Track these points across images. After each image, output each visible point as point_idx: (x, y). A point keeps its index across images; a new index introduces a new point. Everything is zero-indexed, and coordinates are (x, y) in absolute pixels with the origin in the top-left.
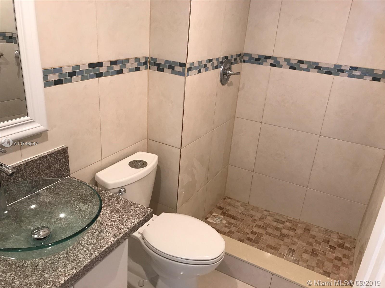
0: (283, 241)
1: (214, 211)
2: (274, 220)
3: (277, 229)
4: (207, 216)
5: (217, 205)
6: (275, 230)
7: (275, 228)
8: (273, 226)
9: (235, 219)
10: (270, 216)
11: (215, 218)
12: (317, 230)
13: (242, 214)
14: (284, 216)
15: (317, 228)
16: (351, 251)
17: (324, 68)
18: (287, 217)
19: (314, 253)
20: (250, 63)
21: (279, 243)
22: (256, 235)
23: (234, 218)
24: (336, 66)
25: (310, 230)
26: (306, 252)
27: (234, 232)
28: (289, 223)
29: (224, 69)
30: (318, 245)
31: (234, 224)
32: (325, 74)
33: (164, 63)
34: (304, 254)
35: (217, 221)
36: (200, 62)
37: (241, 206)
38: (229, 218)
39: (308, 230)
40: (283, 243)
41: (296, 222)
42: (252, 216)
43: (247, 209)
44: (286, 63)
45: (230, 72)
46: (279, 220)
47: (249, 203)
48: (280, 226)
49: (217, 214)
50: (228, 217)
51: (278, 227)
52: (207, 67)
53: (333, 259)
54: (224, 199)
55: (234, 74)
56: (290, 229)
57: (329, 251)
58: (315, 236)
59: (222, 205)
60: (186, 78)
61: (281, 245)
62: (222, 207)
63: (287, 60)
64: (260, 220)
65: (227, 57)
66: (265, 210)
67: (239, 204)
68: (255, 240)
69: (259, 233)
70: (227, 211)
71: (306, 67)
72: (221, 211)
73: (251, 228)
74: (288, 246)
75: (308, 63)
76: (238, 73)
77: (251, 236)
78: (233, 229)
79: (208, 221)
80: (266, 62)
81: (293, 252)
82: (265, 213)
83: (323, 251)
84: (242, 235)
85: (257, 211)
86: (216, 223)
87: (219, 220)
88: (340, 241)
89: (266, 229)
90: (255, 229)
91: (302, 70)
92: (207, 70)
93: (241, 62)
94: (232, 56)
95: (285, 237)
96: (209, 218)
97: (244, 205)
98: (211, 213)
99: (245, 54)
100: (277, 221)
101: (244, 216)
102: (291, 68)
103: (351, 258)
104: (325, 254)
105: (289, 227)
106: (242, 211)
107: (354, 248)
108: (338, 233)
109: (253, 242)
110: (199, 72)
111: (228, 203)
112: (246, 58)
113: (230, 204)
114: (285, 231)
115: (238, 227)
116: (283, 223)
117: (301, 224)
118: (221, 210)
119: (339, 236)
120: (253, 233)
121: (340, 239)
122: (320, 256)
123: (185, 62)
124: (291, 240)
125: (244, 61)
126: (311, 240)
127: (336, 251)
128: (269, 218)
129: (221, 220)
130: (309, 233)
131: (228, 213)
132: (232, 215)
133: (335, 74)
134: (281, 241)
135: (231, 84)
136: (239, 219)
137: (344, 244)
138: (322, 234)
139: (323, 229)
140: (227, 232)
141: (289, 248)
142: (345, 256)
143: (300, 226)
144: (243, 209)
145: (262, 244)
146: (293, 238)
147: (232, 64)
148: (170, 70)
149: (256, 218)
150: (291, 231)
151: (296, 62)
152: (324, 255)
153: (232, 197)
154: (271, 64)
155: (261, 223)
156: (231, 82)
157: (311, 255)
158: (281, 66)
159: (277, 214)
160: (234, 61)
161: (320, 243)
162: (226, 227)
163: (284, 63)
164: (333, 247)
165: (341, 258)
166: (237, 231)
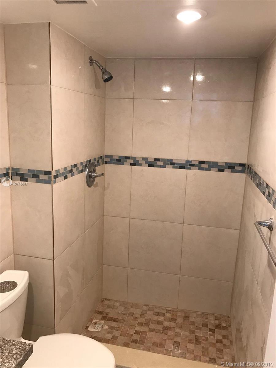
0: (167, 334)
1: (94, 318)
2: (155, 314)
3: (159, 323)
4: (87, 325)
5: (96, 310)
6: (158, 324)
7: (157, 322)
8: (155, 321)
9: (116, 322)
10: (150, 310)
11: (96, 325)
12: (195, 315)
13: (123, 314)
14: (163, 308)
15: (194, 313)
16: (228, 330)
17: (178, 164)
18: (166, 308)
19: (197, 341)
20: (112, 164)
21: (164, 338)
22: (140, 335)
23: (115, 320)
24: (187, 161)
25: (189, 317)
26: (190, 342)
27: (118, 337)
28: (168, 314)
29: (89, 172)
30: (199, 331)
31: (117, 327)
32: (179, 168)
33: (27, 173)
34: (188, 344)
35: (98, 328)
36: (65, 169)
37: (120, 306)
38: (111, 322)
39: (187, 317)
40: (168, 337)
41: (175, 311)
42: (132, 314)
43: (126, 308)
44: (144, 161)
45: (95, 175)
46: (159, 312)
47: (128, 301)
48: (161, 318)
49: (97, 321)
50: (109, 321)
51: (160, 321)
52: (73, 172)
53: (215, 342)
54: (102, 301)
55: (99, 176)
56: (171, 319)
57: (210, 335)
58: (195, 322)
59: (100, 309)
60: (53, 185)
61: (166, 340)
62: (101, 311)
63: (145, 159)
64: (141, 317)
65: (90, 161)
66: (145, 305)
67: (117, 304)
68: (140, 341)
69: (142, 331)
70: (107, 314)
71: (163, 164)
72: (101, 316)
73: (134, 328)
74: (173, 340)
75: (163, 160)
76: (103, 174)
77: (135, 337)
78: (116, 333)
79: (88, 330)
80: (127, 162)
81: (178, 345)
82: (145, 308)
83: (204, 337)
84: (126, 338)
85: (137, 308)
86: (98, 331)
87: (100, 326)
88: (217, 322)
89: (148, 325)
90: (138, 328)
91: (159, 167)
92: (73, 175)
93: (103, 164)
94: (95, 159)
95: (168, 330)
96: (90, 327)
97: (123, 304)
98: (91, 320)
99: (107, 156)
100: (157, 314)
101: (124, 316)
102: (149, 166)
103: (230, 337)
104: (207, 339)
105: (170, 318)
106: (122, 311)
107: (230, 326)
108: (214, 315)
109: (138, 344)
110: (66, 177)
111: (107, 306)
112: (108, 160)
113: (109, 307)
114: (166, 324)
115: (121, 330)
116: (163, 315)
117: (180, 312)
118: (101, 314)
119: (215, 317)
120: (137, 333)
121: (216, 320)
122: (203, 343)
123: (50, 170)
124: (174, 331)
125: (106, 163)
126: (192, 327)
127: (216, 334)
128: (149, 312)
129: (102, 326)
130: (189, 320)
131: (108, 317)
132: (113, 318)
133: (187, 169)
134: (165, 335)
135: (97, 185)
136: (120, 320)
137: (221, 325)
138: (200, 319)
139: (200, 313)
140: (110, 339)
141: (174, 341)
142: (224, 337)
143: (179, 314)
144: (122, 308)
145: (148, 343)
146: (176, 328)
147: (95, 166)
148: (35, 179)
149: (137, 316)
150: (172, 322)
151: (153, 160)
152: (206, 341)
153: (110, 299)
154: (131, 163)
155: (142, 320)
156: (97, 183)
157: (195, 344)
158: (140, 165)
159: (156, 307)
160: (97, 164)
161: (200, 329)
162: (108, 332)
163: (143, 162)
164: (212, 330)
165: (221, 339)
166: (120, 336)
